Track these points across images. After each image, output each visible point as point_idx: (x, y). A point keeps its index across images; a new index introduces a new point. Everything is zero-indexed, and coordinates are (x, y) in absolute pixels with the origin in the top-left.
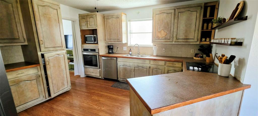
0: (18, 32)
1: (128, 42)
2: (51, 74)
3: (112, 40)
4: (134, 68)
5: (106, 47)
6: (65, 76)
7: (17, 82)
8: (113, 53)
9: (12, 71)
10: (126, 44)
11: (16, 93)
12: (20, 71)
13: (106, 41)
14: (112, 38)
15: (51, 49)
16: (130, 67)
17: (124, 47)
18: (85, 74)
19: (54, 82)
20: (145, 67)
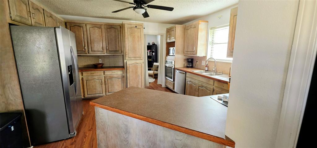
0: (119, 46)
1: (207, 55)
2: (130, 77)
3: (189, 53)
4: (199, 88)
5: (185, 60)
6: (140, 81)
7: (111, 78)
8: (192, 67)
9: (110, 70)
10: (204, 58)
11: (110, 84)
12: (113, 71)
13: (185, 54)
14: (189, 50)
15: (133, 59)
16: (195, 85)
17: (202, 61)
18: (166, 85)
19: (131, 83)
20: (209, 89)
